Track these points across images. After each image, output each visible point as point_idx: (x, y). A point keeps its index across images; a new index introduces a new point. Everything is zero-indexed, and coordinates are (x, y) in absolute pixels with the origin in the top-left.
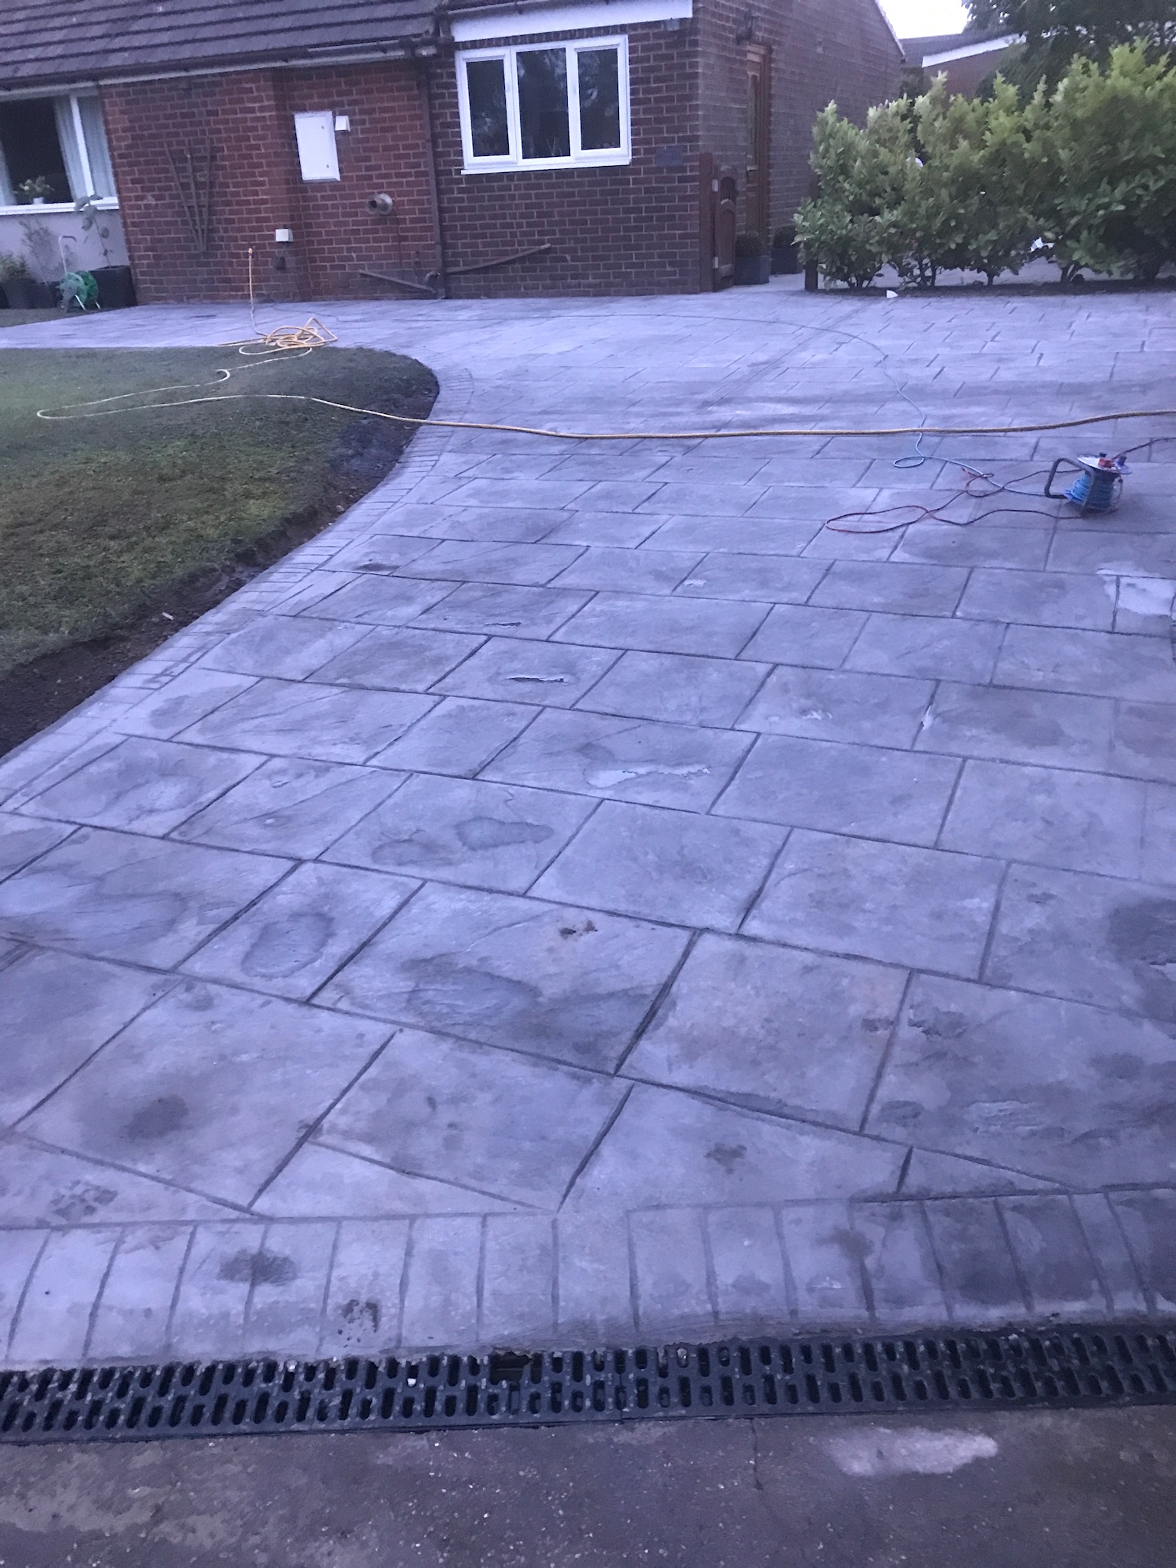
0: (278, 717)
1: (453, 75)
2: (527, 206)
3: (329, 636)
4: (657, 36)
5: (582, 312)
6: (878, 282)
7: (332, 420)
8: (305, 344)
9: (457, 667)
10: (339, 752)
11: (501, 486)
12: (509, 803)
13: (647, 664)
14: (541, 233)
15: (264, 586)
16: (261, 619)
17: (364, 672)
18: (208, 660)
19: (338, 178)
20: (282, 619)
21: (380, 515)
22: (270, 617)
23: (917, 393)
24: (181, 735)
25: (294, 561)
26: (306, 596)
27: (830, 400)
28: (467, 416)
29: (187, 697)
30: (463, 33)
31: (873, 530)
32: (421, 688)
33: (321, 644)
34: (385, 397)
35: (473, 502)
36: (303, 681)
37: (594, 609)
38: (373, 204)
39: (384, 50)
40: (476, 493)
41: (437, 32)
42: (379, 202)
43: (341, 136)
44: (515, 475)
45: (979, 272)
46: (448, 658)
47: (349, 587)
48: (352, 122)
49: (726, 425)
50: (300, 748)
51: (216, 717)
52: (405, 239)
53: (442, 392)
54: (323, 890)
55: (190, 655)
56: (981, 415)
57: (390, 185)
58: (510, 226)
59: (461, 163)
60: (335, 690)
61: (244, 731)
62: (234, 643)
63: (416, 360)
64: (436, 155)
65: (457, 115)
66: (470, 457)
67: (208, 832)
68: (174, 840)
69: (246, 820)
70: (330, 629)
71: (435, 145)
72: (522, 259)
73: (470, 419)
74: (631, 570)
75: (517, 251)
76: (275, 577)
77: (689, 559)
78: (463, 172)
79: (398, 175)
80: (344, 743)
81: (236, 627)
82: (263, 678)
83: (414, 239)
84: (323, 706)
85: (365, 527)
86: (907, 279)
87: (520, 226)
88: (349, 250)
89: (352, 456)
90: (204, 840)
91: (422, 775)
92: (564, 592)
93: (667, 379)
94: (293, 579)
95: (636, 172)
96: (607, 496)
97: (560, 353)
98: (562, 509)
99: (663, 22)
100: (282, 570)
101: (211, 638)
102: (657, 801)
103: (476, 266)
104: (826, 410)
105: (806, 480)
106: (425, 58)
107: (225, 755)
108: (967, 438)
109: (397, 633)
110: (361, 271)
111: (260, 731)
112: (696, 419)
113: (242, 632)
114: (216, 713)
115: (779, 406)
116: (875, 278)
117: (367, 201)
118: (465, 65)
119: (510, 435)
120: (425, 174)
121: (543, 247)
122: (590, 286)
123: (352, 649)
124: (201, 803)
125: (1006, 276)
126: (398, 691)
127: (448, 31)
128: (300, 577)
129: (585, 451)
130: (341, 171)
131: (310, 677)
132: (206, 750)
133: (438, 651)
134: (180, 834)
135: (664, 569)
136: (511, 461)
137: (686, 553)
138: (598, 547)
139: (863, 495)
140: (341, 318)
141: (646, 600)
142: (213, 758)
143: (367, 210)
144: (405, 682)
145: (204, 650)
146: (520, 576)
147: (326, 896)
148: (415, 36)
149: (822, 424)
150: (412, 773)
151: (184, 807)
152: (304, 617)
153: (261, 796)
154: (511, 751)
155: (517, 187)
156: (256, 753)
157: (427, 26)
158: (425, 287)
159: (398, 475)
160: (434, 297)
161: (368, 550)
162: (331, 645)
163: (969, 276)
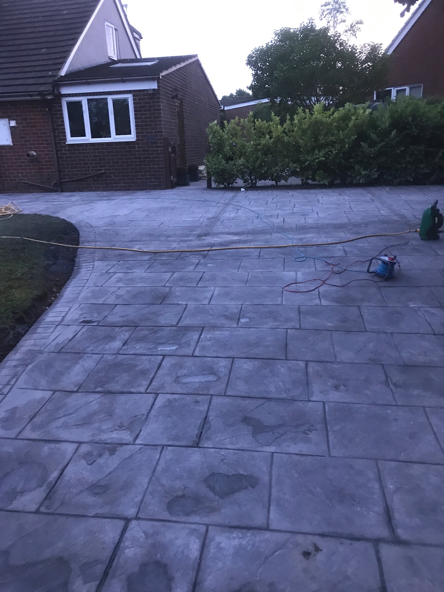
0: (73, 415)
1: (61, 107)
2: (95, 156)
3: (81, 362)
4: (144, 95)
5: (125, 197)
6: (235, 185)
7: (37, 248)
8: (9, 212)
9: (155, 375)
10: (115, 436)
11: (130, 276)
12: (225, 461)
13: (248, 366)
14: (100, 167)
15: (35, 336)
16: (40, 355)
17: (108, 383)
18: (21, 382)
19: (12, 145)
20: (52, 354)
21: (79, 293)
22: (45, 354)
23: (281, 229)
24: (22, 433)
25: (45, 321)
26: (60, 340)
27: (248, 233)
28: (97, 243)
29: (17, 407)
30: (65, 91)
31: (305, 290)
32: (142, 390)
33: (77, 368)
34: (57, 236)
35: (120, 285)
36: (77, 392)
37: (206, 337)
38: (28, 155)
39: (31, 96)
40: (119, 280)
41: (53, 90)
42: (31, 154)
43: (12, 128)
44: (134, 270)
45: (272, 181)
46: (148, 370)
47: (80, 333)
48: (17, 123)
49: (213, 245)
50: (93, 436)
51: (38, 420)
52: (43, 169)
53: (81, 233)
54: (150, 541)
55: (9, 381)
56: (312, 238)
57: (35, 148)
58: (87, 164)
59: (65, 139)
60: (98, 396)
61: (57, 428)
62: (32, 371)
63: (63, 219)
64: (55, 136)
65: (63, 121)
66: (107, 263)
67: (62, 504)
68: (43, 513)
69: (81, 492)
70: (80, 358)
71: (54, 132)
72: (93, 177)
73: (99, 245)
74: (212, 315)
75: (91, 173)
76: (39, 330)
77: (236, 308)
78: (66, 143)
79: (38, 144)
80: (115, 430)
81: (29, 361)
82: (55, 391)
83: (47, 169)
84: (94, 406)
85: (73, 301)
86: (247, 184)
87: (91, 164)
88: (18, 173)
89: (53, 264)
90: (62, 510)
91: (169, 448)
92: (188, 328)
93: (177, 225)
94: (49, 331)
95: (138, 144)
96: (181, 279)
97: (125, 215)
98: (164, 286)
99: (147, 90)
100: (41, 326)
101: (19, 369)
102: (300, 451)
103: (73, 179)
104: (250, 237)
105: (262, 269)
106: (49, 100)
107: (53, 445)
108: (315, 247)
109: (116, 358)
110: (24, 181)
111: (65, 426)
112: (199, 243)
113: (34, 364)
114: (38, 416)
115: (230, 236)
116: (234, 183)
117: (25, 154)
118: (66, 103)
119: (121, 252)
120: (51, 144)
121: (102, 172)
122: (123, 187)
123: (96, 369)
124: (51, 482)
125: (283, 182)
126: (131, 393)
127: (58, 90)
128: (52, 329)
129: (159, 258)
130: (13, 142)
131: (80, 389)
132: (41, 443)
133: (141, 367)
134: (46, 507)
135: (227, 313)
136: (128, 264)
137: (233, 306)
138: (191, 305)
139: (290, 275)
140: (20, 201)
141: (228, 330)
142: (46, 449)
143: (26, 157)
144: (133, 387)
145: (16, 376)
146: (163, 321)
147: (154, 546)
148: (46, 91)
149: (252, 244)
150: (163, 447)
151: (41, 487)
152: (63, 352)
153: (84, 472)
154: (208, 426)
155: (89, 149)
156: (70, 442)
157: (49, 88)
158: (52, 188)
159: (79, 273)
160: (56, 191)
161: (81, 312)
162: (84, 368)
163: (269, 182)
